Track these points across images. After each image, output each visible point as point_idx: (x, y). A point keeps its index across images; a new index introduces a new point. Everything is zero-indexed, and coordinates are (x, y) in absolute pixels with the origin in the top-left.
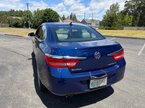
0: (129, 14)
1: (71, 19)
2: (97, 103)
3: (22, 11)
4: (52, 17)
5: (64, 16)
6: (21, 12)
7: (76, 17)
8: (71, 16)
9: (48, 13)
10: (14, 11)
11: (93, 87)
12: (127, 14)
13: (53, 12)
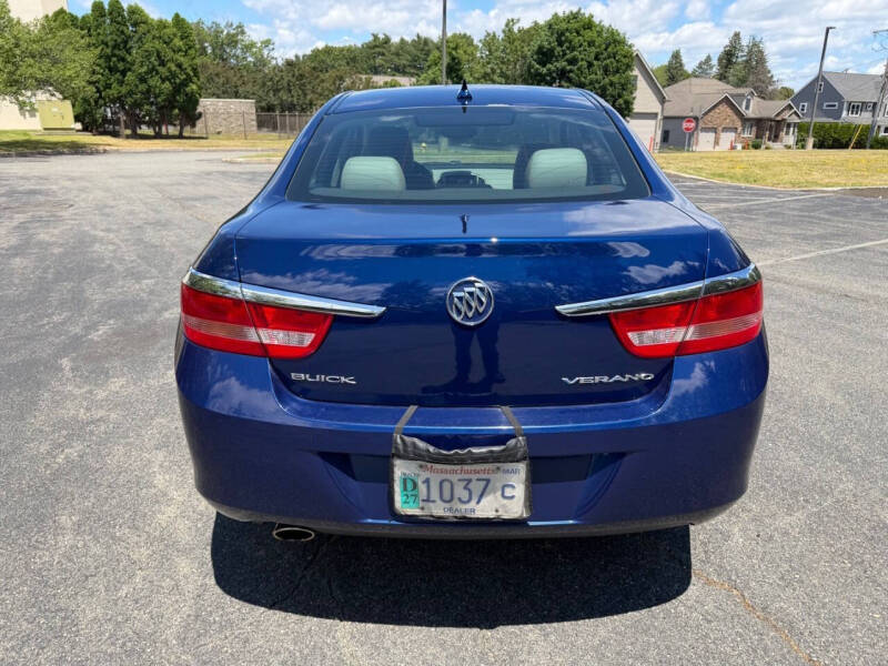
1: (722, 77)
2: (501, 629)
3: (426, 42)
4: (590, 65)
5: (676, 56)
6: (423, 45)
7: (761, 60)
8: (728, 57)
9: (560, 44)
10: (387, 40)
11: (417, 512)
13: (599, 33)
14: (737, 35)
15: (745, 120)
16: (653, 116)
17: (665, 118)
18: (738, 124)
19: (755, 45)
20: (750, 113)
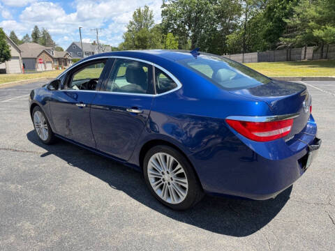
0: (172, 31)
1: (35, 42)
5: (13, 33)
7: (49, 37)
8: (35, 35)
12: (170, 31)
14: (36, 27)
15: (53, 59)
16: (17, 58)
17: (23, 59)
18: (51, 60)
19: (45, 31)
20: (55, 56)
